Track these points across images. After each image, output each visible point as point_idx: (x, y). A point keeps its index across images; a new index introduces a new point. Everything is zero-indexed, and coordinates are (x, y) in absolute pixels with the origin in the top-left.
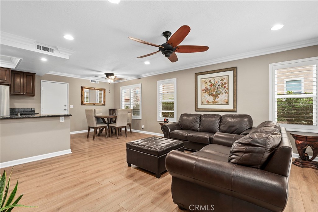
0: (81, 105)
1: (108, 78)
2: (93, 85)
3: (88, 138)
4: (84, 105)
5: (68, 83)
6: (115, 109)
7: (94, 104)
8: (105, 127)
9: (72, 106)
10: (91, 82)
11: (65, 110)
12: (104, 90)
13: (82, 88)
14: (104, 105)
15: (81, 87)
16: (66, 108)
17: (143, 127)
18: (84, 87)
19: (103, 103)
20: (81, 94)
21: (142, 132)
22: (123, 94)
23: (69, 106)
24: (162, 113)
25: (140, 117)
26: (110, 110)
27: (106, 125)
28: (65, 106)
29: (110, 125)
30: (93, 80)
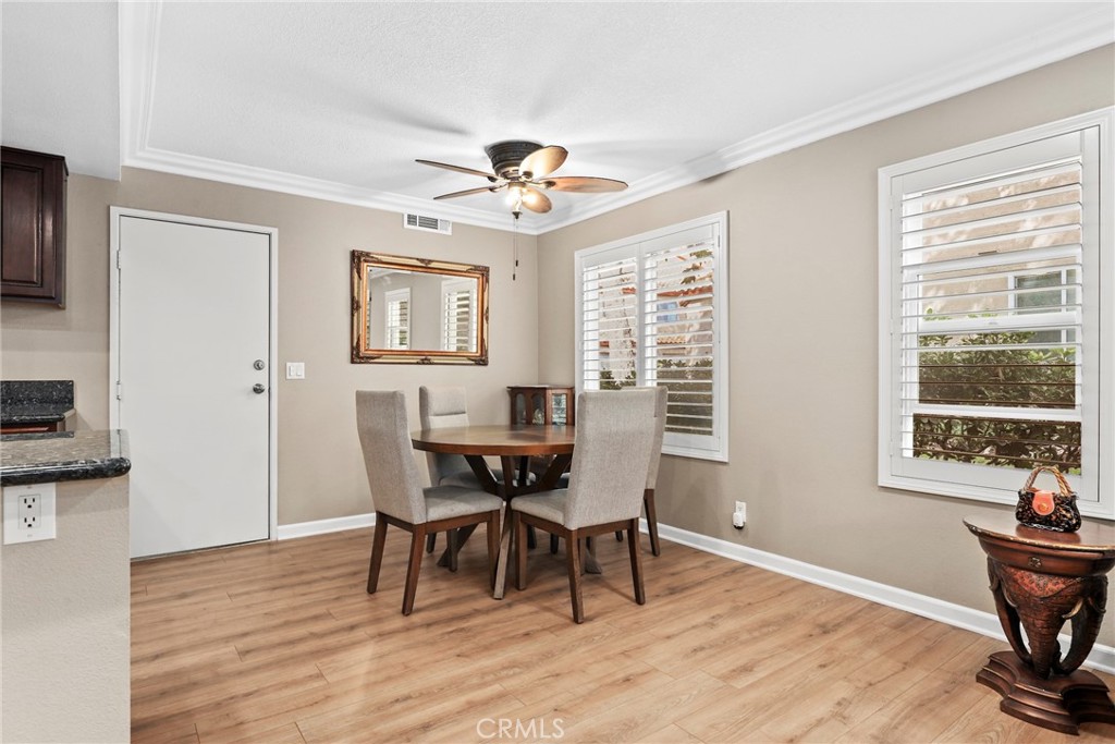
0: (353, 362)
1: (505, 176)
2: (419, 245)
3: (372, 588)
4: (367, 359)
5: (275, 232)
6: (545, 389)
7: (425, 359)
8: (489, 517)
9: (297, 370)
10: (406, 225)
11: (258, 390)
12: (483, 273)
13: (357, 259)
14: (481, 361)
15: (353, 253)
16: (261, 378)
17: (740, 517)
18: (368, 254)
19: (474, 349)
20: (353, 298)
21: (732, 551)
22: (591, 296)
23: (283, 370)
24: (917, 419)
25: (714, 446)
26: (514, 392)
27: (492, 503)
28: (258, 366)
29: (520, 504)
30: (418, 213)
